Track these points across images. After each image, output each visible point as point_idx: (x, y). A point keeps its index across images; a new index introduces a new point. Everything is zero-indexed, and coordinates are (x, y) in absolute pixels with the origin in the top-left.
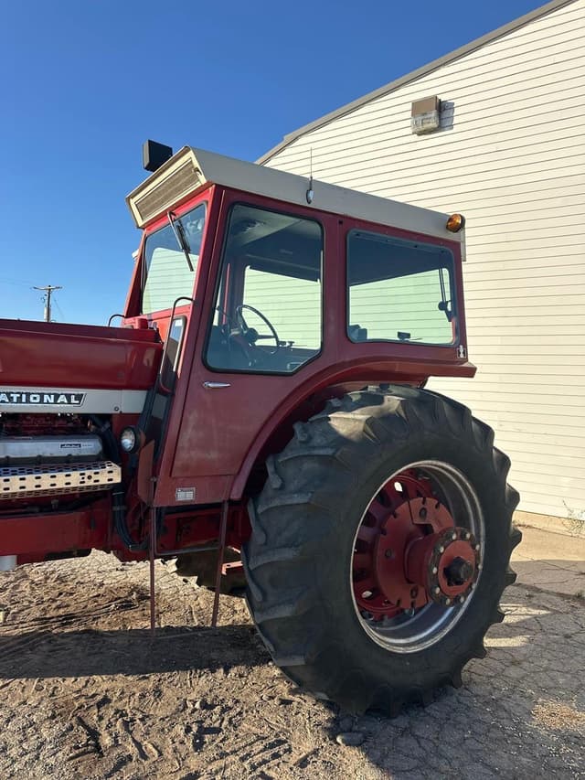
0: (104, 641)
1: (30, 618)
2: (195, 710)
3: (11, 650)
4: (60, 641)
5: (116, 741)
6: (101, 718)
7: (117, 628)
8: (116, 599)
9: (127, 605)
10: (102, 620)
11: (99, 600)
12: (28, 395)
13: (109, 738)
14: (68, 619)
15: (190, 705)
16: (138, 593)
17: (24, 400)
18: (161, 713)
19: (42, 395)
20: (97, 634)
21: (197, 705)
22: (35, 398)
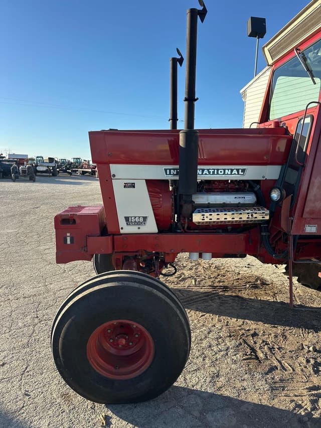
0: (248, 304)
1: (206, 285)
2: (309, 351)
3: (202, 299)
4: (224, 299)
5: (267, 357)
6: (255, 343)
7: (253, 298)
8: (249, 282)
9: (255, 287)
10: (243, 292)
11: (240, 281)
12: (218, 170)
13: (262, 354)
14: (225, 288)
15: (306, 348)
16: (260, 280)
17: (216, 173)
18: (289, 348)
19: (224, 170)
20: (242, 298)
21: (311, 349)
22: (221, 172)
